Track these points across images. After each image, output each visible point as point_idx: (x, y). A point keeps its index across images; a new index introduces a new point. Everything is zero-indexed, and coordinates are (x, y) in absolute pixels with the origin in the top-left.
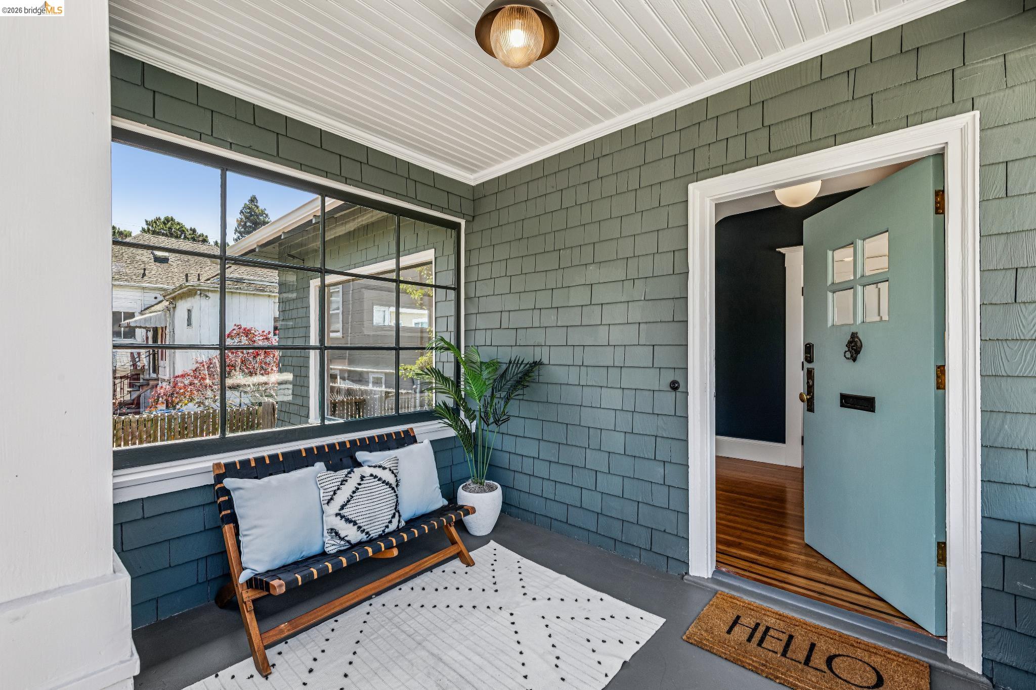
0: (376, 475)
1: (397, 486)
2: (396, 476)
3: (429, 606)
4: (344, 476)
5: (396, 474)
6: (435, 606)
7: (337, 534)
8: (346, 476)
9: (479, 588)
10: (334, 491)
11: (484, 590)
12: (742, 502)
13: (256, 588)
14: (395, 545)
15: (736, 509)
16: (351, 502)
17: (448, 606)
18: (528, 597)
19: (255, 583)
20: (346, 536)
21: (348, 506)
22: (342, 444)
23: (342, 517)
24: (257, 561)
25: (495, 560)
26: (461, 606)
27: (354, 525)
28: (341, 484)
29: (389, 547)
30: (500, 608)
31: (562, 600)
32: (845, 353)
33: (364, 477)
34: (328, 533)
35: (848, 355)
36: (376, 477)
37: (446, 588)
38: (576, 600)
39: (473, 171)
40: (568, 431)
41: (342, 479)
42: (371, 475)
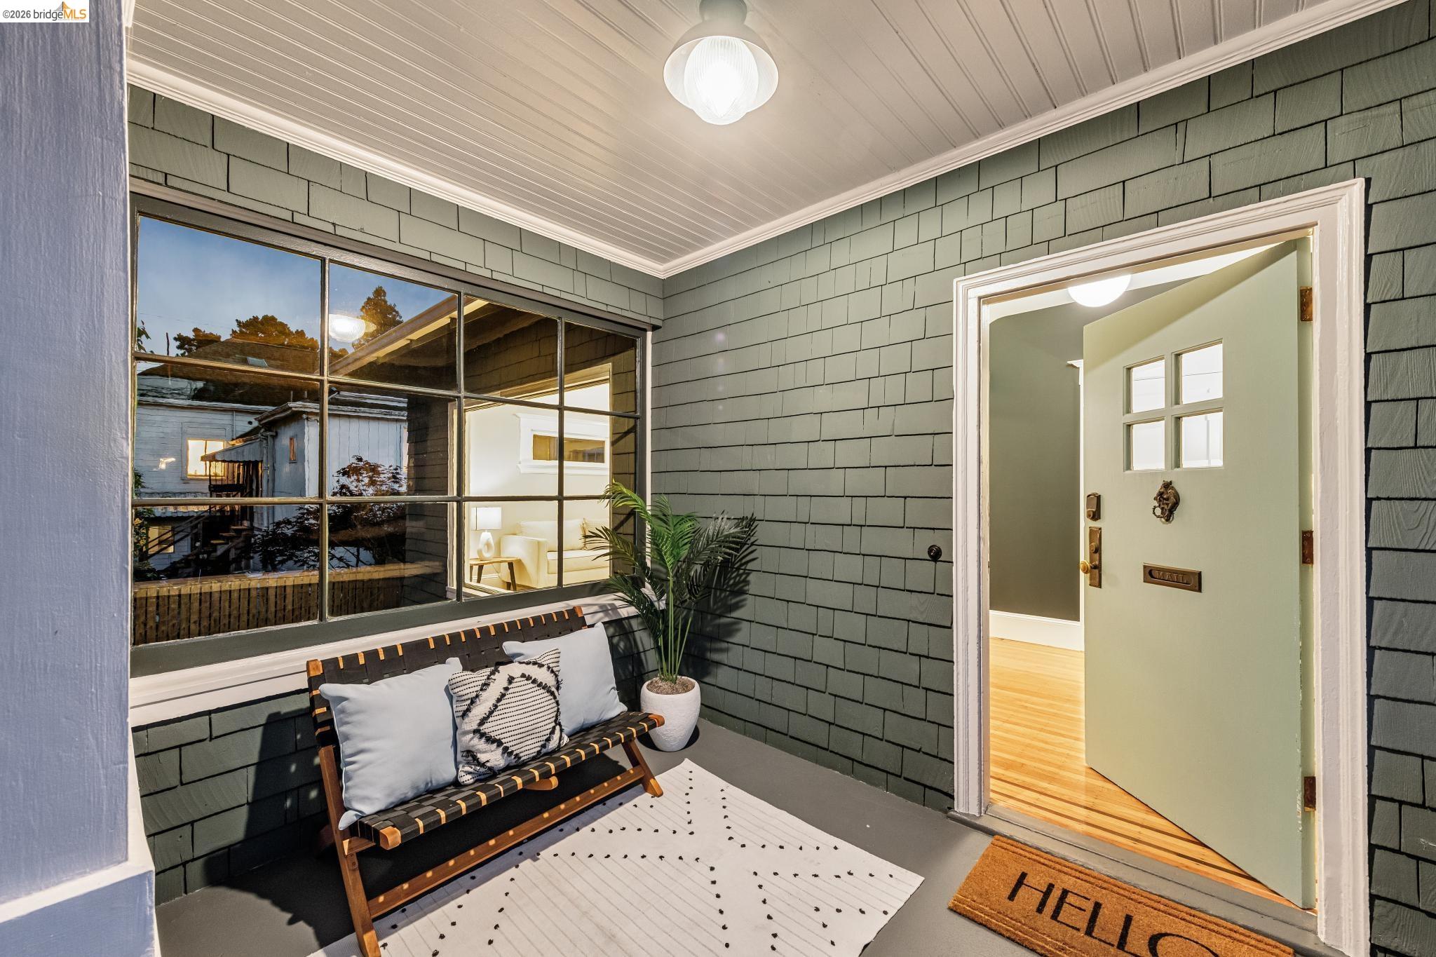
0: (529, 676)
1: (558, 688)
2: (556, 676)
3: (599, 855)
4: (486, 677)
5: (557, 673)
6: (608, 856)
7: (475, 758)
8: (488, 679)
9: (669, 829)
10: (472, 698)
11: (675, 832)
12: (1023, 703)
13: (363, 836)
14: (553, 772)
15: (1015, 714)
16: (495, 713)
17: (626, 856)
18: (735, 843)
19: (361, 829)
20: (488, 761)
21: (490, 719)
22: (485, 630)
23: (482, 735)
24: (364, 799)
25: (691, 788)
26: (643, 857)
27: (498, 746)
28: (481, 690)
29: (546, 775)
30: (697, 859)
31: (781, 847)
32: (1154, 509)
33: (513, 678)
34: (462, 756)
35: (1158, 511)
36: (529, 678)
37: (624, 829)
38: (801, 848)
39: (664, 261)
40: (790, 611)
41: (483, 682)
42: (523, 676)
